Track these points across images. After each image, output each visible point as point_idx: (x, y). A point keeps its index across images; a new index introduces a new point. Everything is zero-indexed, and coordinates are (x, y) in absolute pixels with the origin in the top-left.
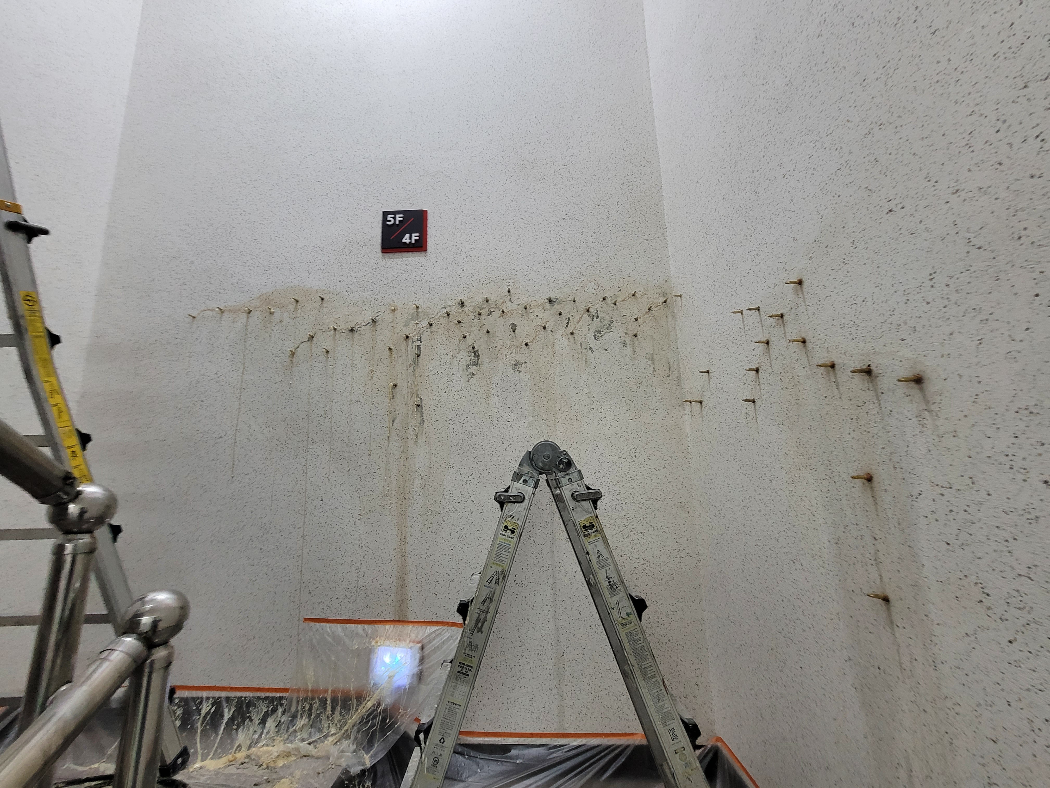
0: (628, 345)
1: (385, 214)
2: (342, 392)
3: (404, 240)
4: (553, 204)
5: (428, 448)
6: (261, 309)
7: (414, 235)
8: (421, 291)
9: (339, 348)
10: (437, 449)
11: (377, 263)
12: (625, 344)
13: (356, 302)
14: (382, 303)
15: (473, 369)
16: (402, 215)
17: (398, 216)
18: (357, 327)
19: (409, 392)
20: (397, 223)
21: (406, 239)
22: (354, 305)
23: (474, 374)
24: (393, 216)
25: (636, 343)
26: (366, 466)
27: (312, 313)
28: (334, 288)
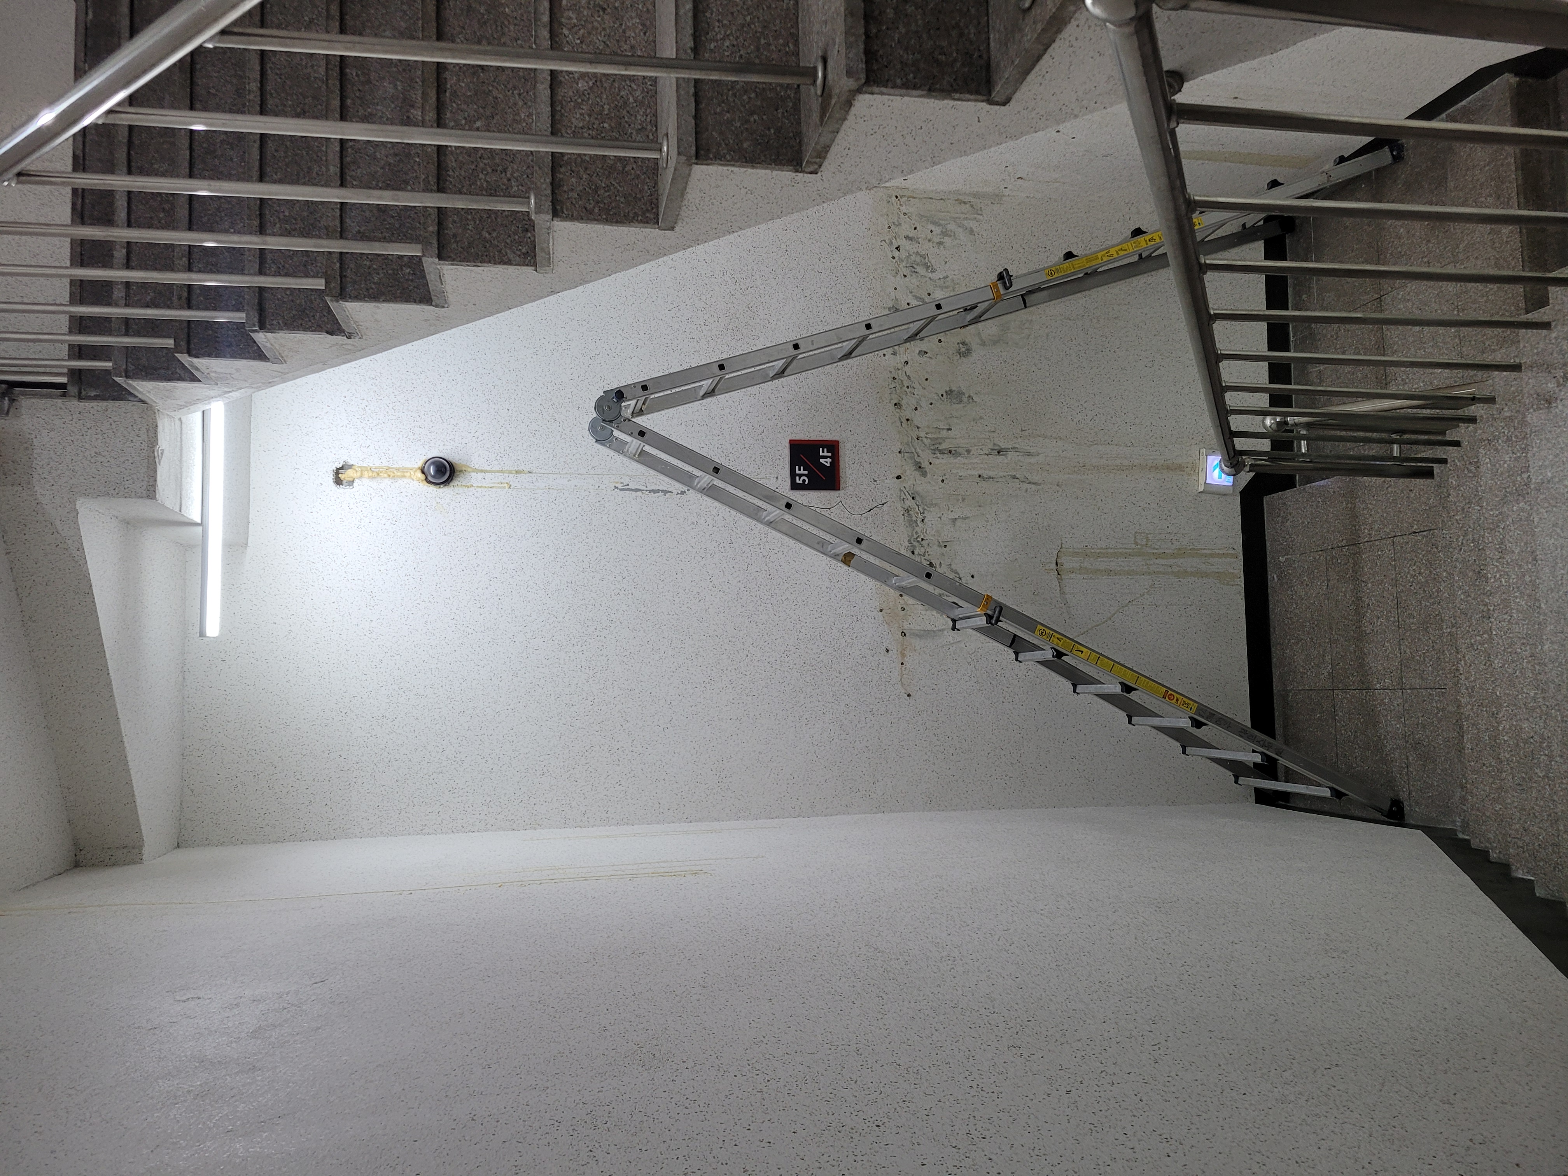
1: (796, 486)
3: (828, 465)
7: (821, 454)
8: (882, 447)
11: (850, 496)
15: (964, 397)
16: (797, 467)
17: (798, 472)
19: (985, 461)
20: (806, 473)
21: (826, 462)
23: (969, 397)
24: (797, 478)
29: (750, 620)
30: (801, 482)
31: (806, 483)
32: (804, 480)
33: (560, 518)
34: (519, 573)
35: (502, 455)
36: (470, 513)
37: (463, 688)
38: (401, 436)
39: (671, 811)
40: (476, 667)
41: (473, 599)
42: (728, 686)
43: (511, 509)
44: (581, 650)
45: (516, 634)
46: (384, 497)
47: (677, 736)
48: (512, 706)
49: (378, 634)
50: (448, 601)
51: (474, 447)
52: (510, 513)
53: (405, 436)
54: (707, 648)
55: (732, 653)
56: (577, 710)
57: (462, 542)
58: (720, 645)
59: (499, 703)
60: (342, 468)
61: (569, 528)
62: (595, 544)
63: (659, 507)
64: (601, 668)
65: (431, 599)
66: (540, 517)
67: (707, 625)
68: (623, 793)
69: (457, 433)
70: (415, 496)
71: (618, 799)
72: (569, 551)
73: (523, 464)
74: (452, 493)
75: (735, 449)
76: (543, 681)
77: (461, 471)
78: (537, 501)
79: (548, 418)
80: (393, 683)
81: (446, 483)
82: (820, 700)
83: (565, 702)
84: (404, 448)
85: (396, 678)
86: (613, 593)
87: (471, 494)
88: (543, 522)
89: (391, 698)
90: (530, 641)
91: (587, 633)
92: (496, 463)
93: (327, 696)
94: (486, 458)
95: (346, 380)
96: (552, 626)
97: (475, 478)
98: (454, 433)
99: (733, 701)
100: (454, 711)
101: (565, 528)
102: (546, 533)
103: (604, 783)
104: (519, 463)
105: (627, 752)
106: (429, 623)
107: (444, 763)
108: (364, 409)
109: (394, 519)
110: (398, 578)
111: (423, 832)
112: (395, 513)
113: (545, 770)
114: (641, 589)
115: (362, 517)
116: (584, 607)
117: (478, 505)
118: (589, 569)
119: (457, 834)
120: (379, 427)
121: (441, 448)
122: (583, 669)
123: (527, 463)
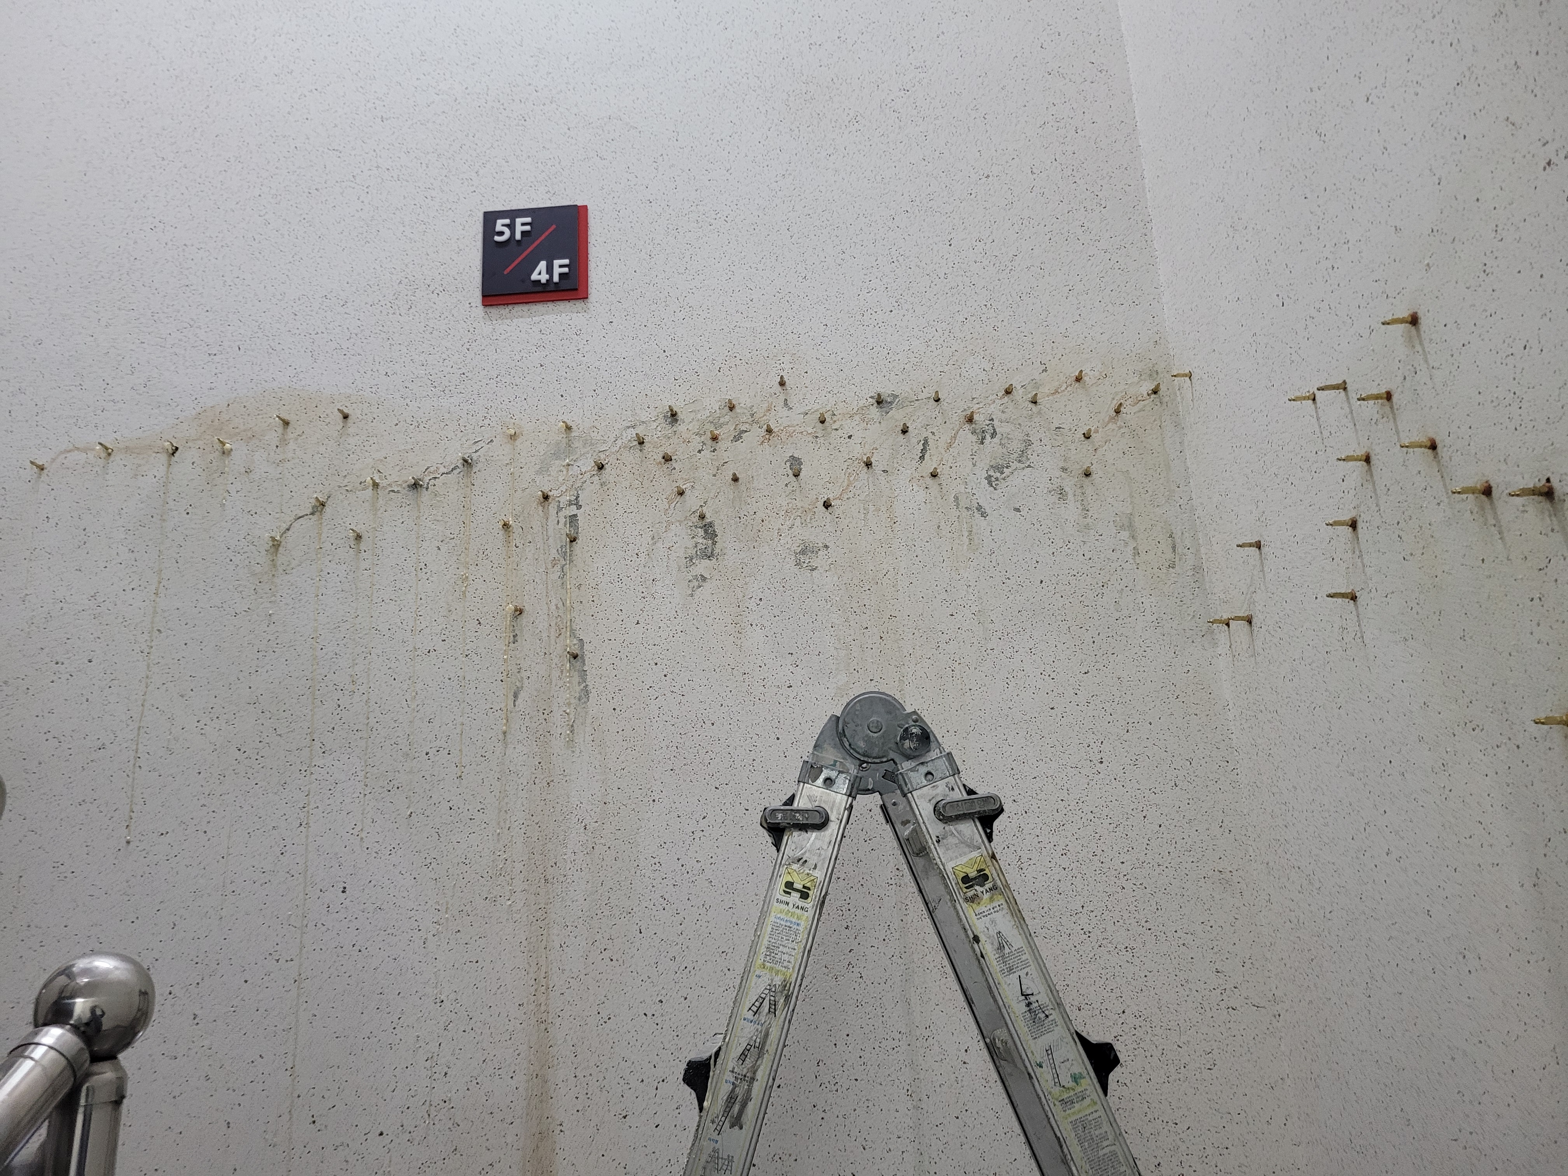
0: (1070, 496)
1: (490, 218)
2: (392, 631)
3: (534, 276)
4: (879, 178)
5: (599, 756)
6: (200, 443)
7: (557, 263)
8: (577, 389)
9: (385, 528)
10: (622, 758)
11: (472, 330)
12: (1062, 494)
13: (424, 420)
14: (487, 422)
15: (702, 567)
16: (529, 220)
17: (519, 221)
18: (427, 479)
19: (553, 624)
20: (518, 236)
21: (540, 274)
22: (421, 427)
23: (704, 579)
24: (507, 221)
25: (1089, 490)
26: (450, 804)
27: (322, 449)
28: (373, 390)
30: (499, 228)
31: (498, 238)
32: (501, 233)
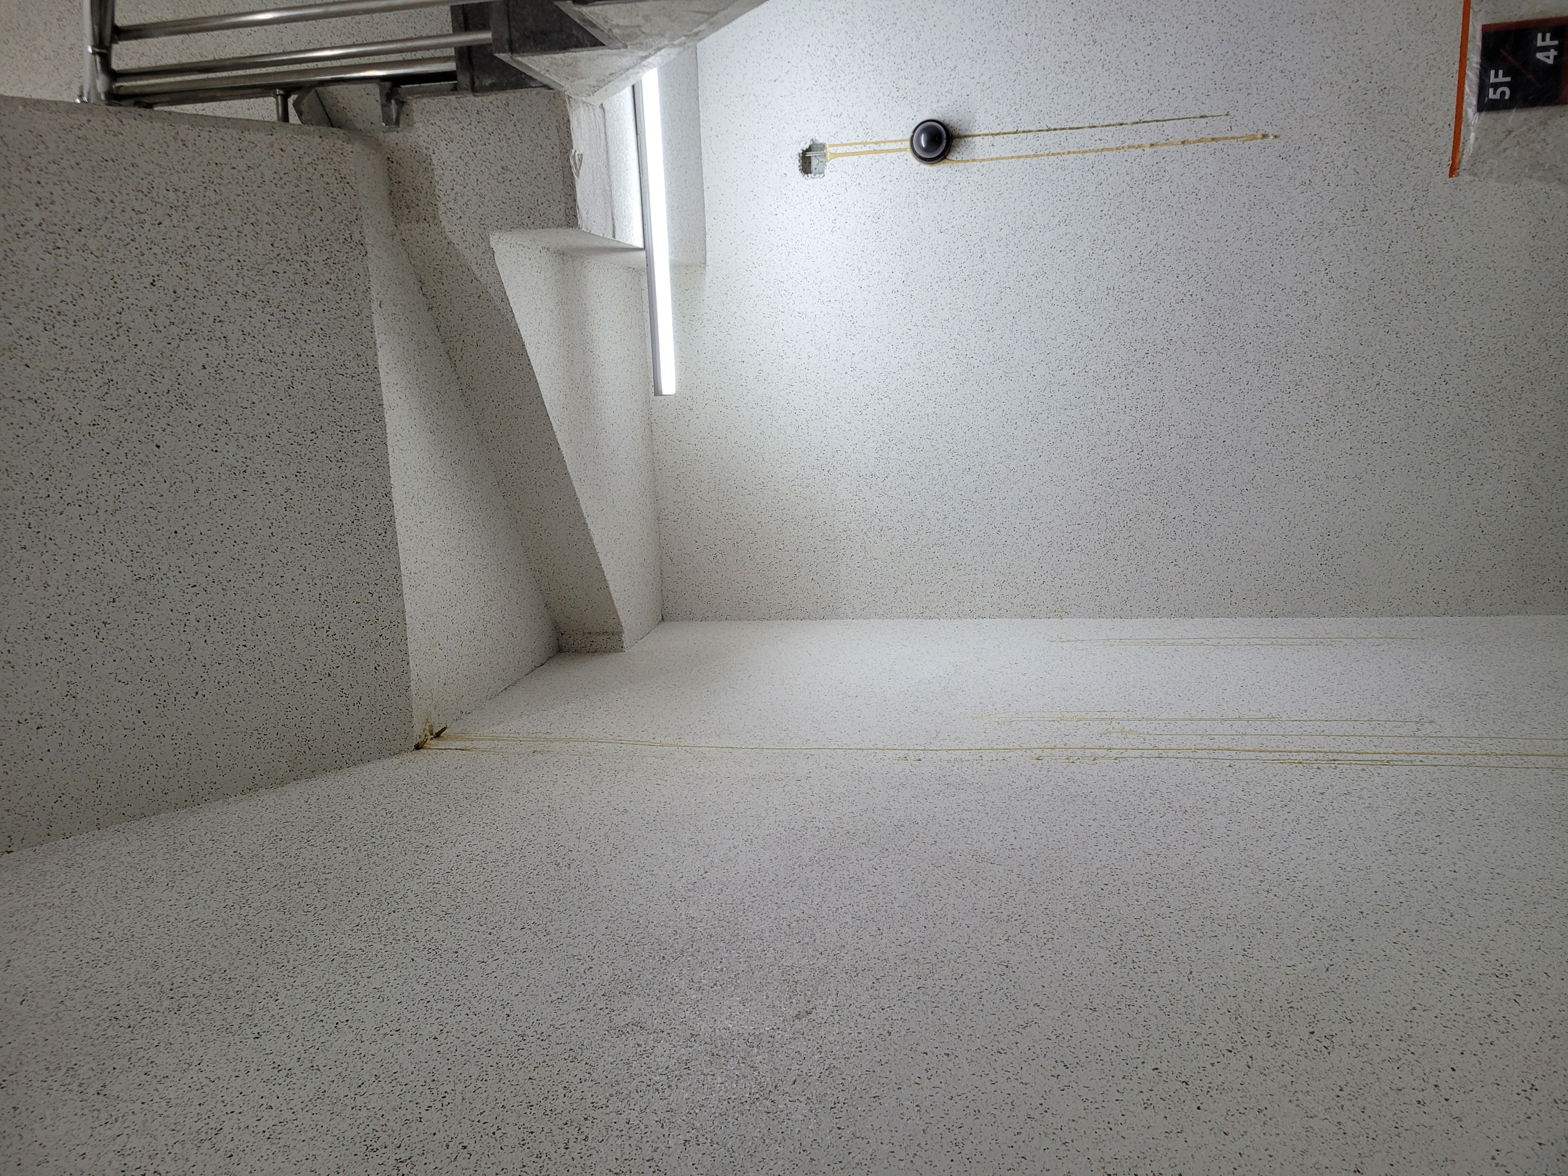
3: (1550, 62)
7: (1540, 43)
16: (1493, 72)
17: (1493, 80)
20: (1508, 79)
21: (1548, 57)
24: (1491, 90)
29: (1386, 330)
30: (1497, 96)
31: (1507, 97)
32: (1503, 93)
33: (1099, 193)
34: (1040, 280)
35: (1017, 107)
36: (974, 198)
37: (967, 439)
38: (881, 95)
39: (1248, 601)
40: (984, 411)
41: (978, 319)
42: (1345, 429)
43: (1029, 186)
44: (1124, 384)
45: (1035, 365)
46: (862, 185)
47: (1260, 500)
48: (1030, 462)
49: (862, 372)
50: (946, 323)
51: (979, 99)
52: (1028, 193)
53: (886, 94)
54: (1314, 374)
55: (1354, 380)
56: (1117, 466)
57: (964, 241)
58: (1335, 369)
59: (1014, 457)
60: (809, 149)
61: (1112, 208)
62: (1149, 230)
63: (1249, 163)
64: (1152, 408)
65: (925, 323)
66: (1070, 196)
67: (1316, 340)
68: (1179, 575)
69: (956, 80)
70: (901, 180)
71: (1172, 584)
72: (1112, 244)
73: (1047, 117)
74: (949, 170)
75: (1384, 53)
76: (1071, 427)
77: (960, 137)
78: (1066, 172)
79: (1085, 40)
80: (882, 433)
81: (943, 157)
82: (1496, 447)
83: (1101, 455)
84: (886, 112)
85: (886, 426)
86: (1173, 300)
87: (975, 169)
88: (1075, 203)
89: (880, 452)
90: (1056, 374)
91: (1134, 359)
92: (1009, 119)
93: (807, 450)
94: (995, 114)
95: (809, 21)
96: (1086, 351)
97: (979, 147)
98: (951, 81)
99: (1351, 451)
100: (957, 468)
101: (1105, 209)
102: (1078, 218)
103: (1153, 563)
104: (1041, 116)
105: (1186, 522)
106: (923, 354)
107: (947, 534)
108: (833, 61)
109: (876, 216)
110: (884, 296)
111: (924, 615)
112: (876, 206)
113: (1074, 544)
114: (1216, 292)
115: (837, 216)
116: (1131, 323)
117: (984, 186)
118: (1139, 268)
119: (964, 620)
120: (853, 84)
121: (934, 107)
122: (1127, 410)
123: (1052, 115)
